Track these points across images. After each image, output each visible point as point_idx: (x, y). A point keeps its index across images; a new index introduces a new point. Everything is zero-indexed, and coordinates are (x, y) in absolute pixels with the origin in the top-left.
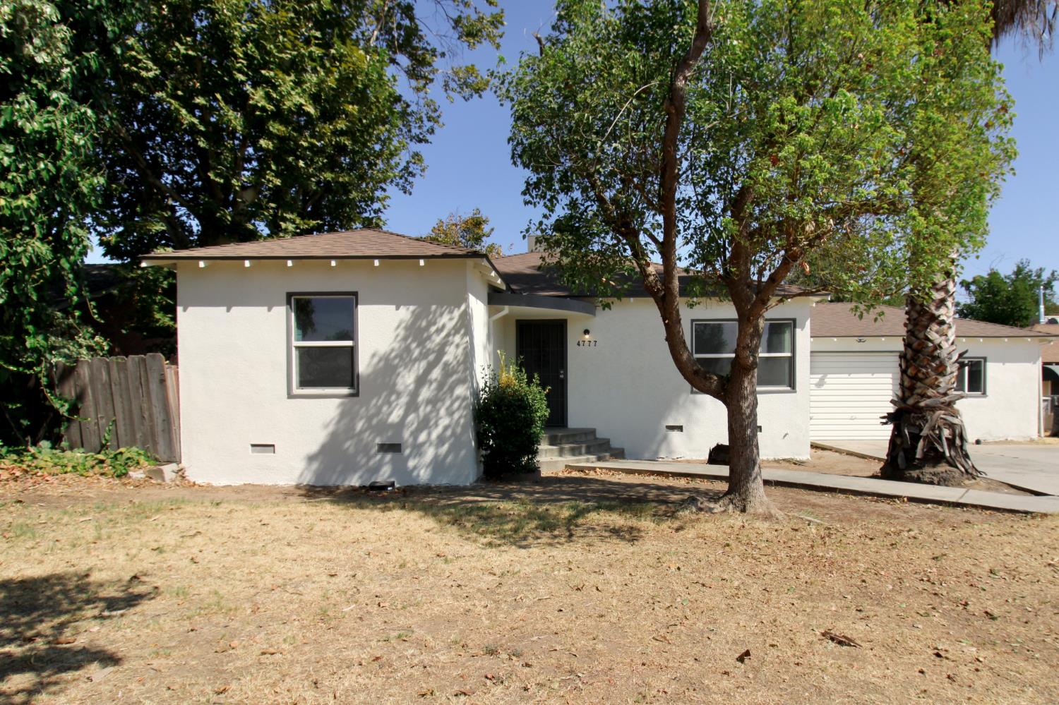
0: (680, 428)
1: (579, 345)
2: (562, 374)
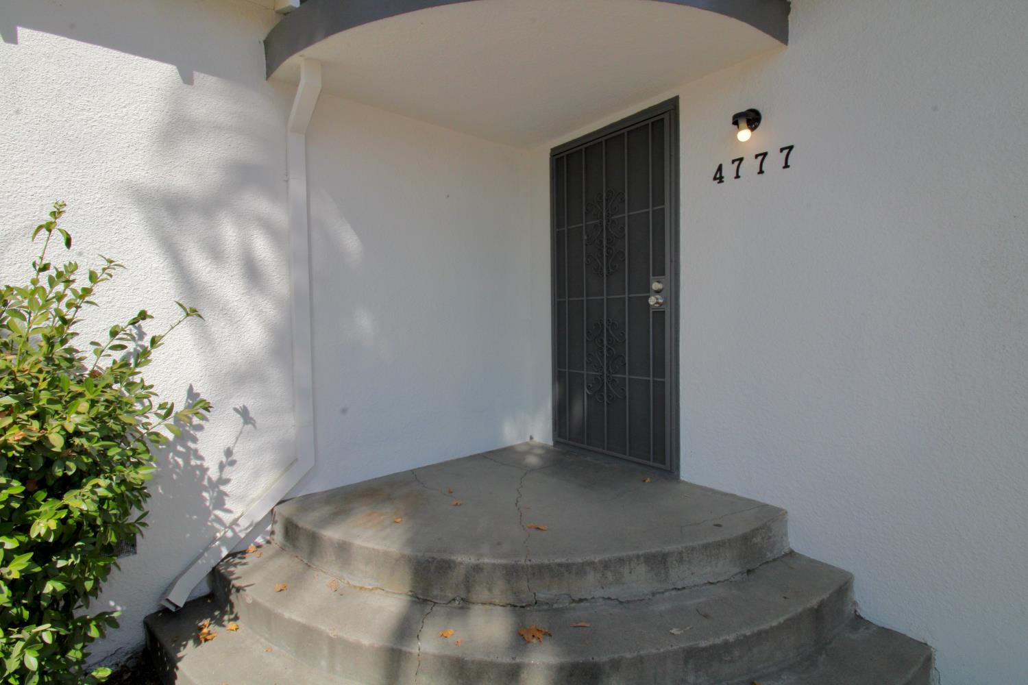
1: (719, 178)
2: (658, 292)
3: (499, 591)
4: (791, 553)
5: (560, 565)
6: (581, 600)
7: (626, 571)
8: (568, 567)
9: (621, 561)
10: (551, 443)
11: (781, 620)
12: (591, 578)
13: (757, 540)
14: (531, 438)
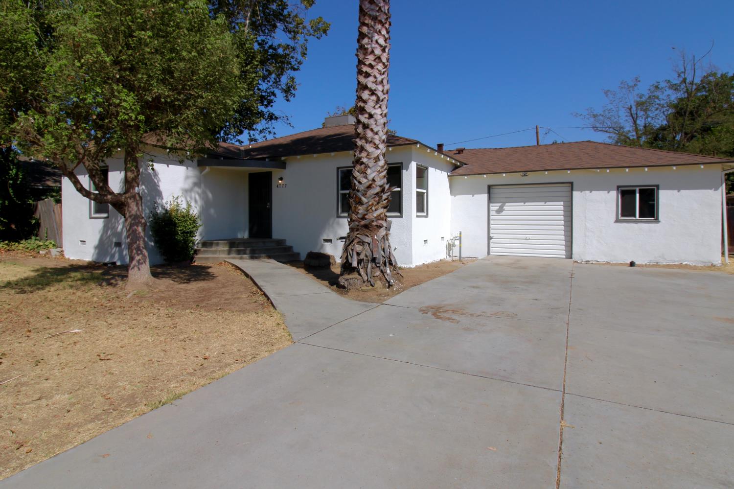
0: (330, 241)
1: (277, 187)
2: (269, 205)
3: (243, 245)
4: (286, 245)
6: (254, 246)
9: (258, 243)
10: (248, 238)
11: (280, 247)
13: (280, 242)
14: (244, 237)
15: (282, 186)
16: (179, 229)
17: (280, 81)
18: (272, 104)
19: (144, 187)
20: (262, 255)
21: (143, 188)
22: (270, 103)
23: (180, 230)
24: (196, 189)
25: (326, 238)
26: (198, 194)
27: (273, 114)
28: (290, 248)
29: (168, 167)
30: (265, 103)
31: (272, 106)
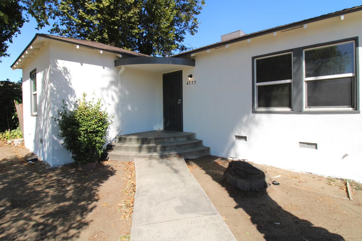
0: (245, 138)
1: (187, 84)
2: (180, 101)
3: (154, 141)
4: (196, 139)
5: (162, 138)
6: (164, 142)
7: (171, 139)
8: (163, 138)
9: (170, 137)
10: (163, 129)
11: (189, 143)
12: (166, 139)
13: (190, 136)
14: (160, 129)
15: (191, 83)
16: (83, 129)
17: (188, 25)
18: (183, 40)
19: (52, 84)
20: (172, 153)
21: (51, 86)
22: (182, 39)
23: (83, 131)
24: (113, 87)
25: (237, 135)
26: (115, 91)
27: (184, 46)
28: (200, 142)
29: (82, 65)
30: (179, 39)
31: (183, 41)
